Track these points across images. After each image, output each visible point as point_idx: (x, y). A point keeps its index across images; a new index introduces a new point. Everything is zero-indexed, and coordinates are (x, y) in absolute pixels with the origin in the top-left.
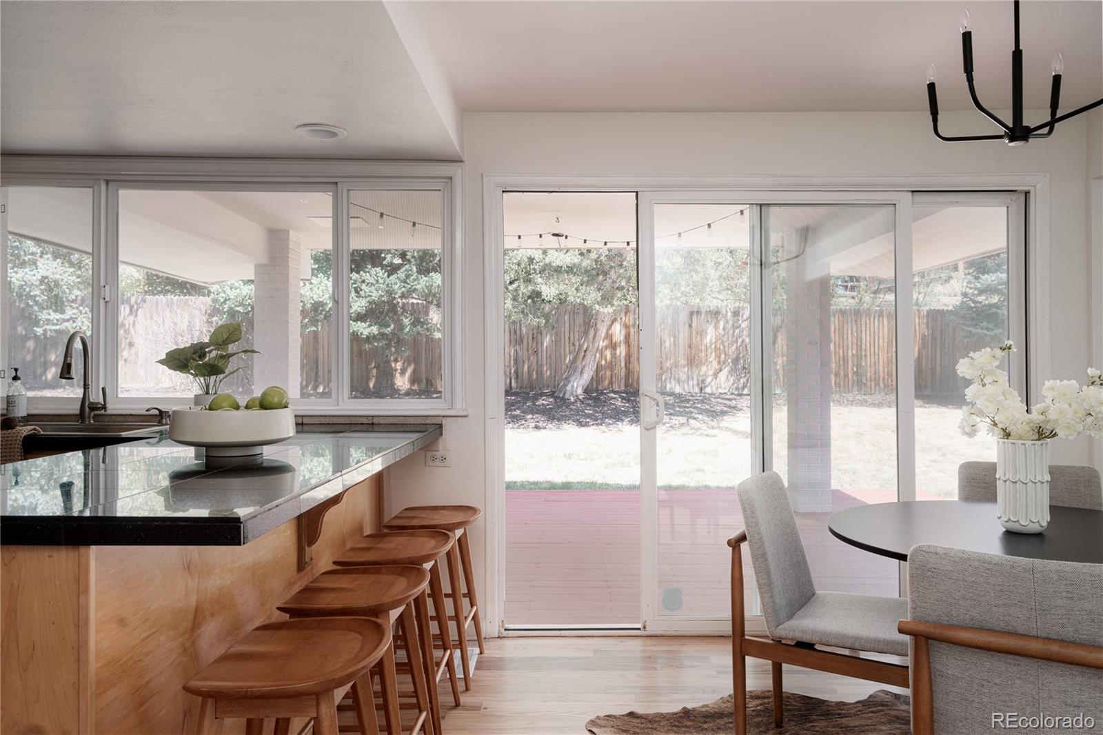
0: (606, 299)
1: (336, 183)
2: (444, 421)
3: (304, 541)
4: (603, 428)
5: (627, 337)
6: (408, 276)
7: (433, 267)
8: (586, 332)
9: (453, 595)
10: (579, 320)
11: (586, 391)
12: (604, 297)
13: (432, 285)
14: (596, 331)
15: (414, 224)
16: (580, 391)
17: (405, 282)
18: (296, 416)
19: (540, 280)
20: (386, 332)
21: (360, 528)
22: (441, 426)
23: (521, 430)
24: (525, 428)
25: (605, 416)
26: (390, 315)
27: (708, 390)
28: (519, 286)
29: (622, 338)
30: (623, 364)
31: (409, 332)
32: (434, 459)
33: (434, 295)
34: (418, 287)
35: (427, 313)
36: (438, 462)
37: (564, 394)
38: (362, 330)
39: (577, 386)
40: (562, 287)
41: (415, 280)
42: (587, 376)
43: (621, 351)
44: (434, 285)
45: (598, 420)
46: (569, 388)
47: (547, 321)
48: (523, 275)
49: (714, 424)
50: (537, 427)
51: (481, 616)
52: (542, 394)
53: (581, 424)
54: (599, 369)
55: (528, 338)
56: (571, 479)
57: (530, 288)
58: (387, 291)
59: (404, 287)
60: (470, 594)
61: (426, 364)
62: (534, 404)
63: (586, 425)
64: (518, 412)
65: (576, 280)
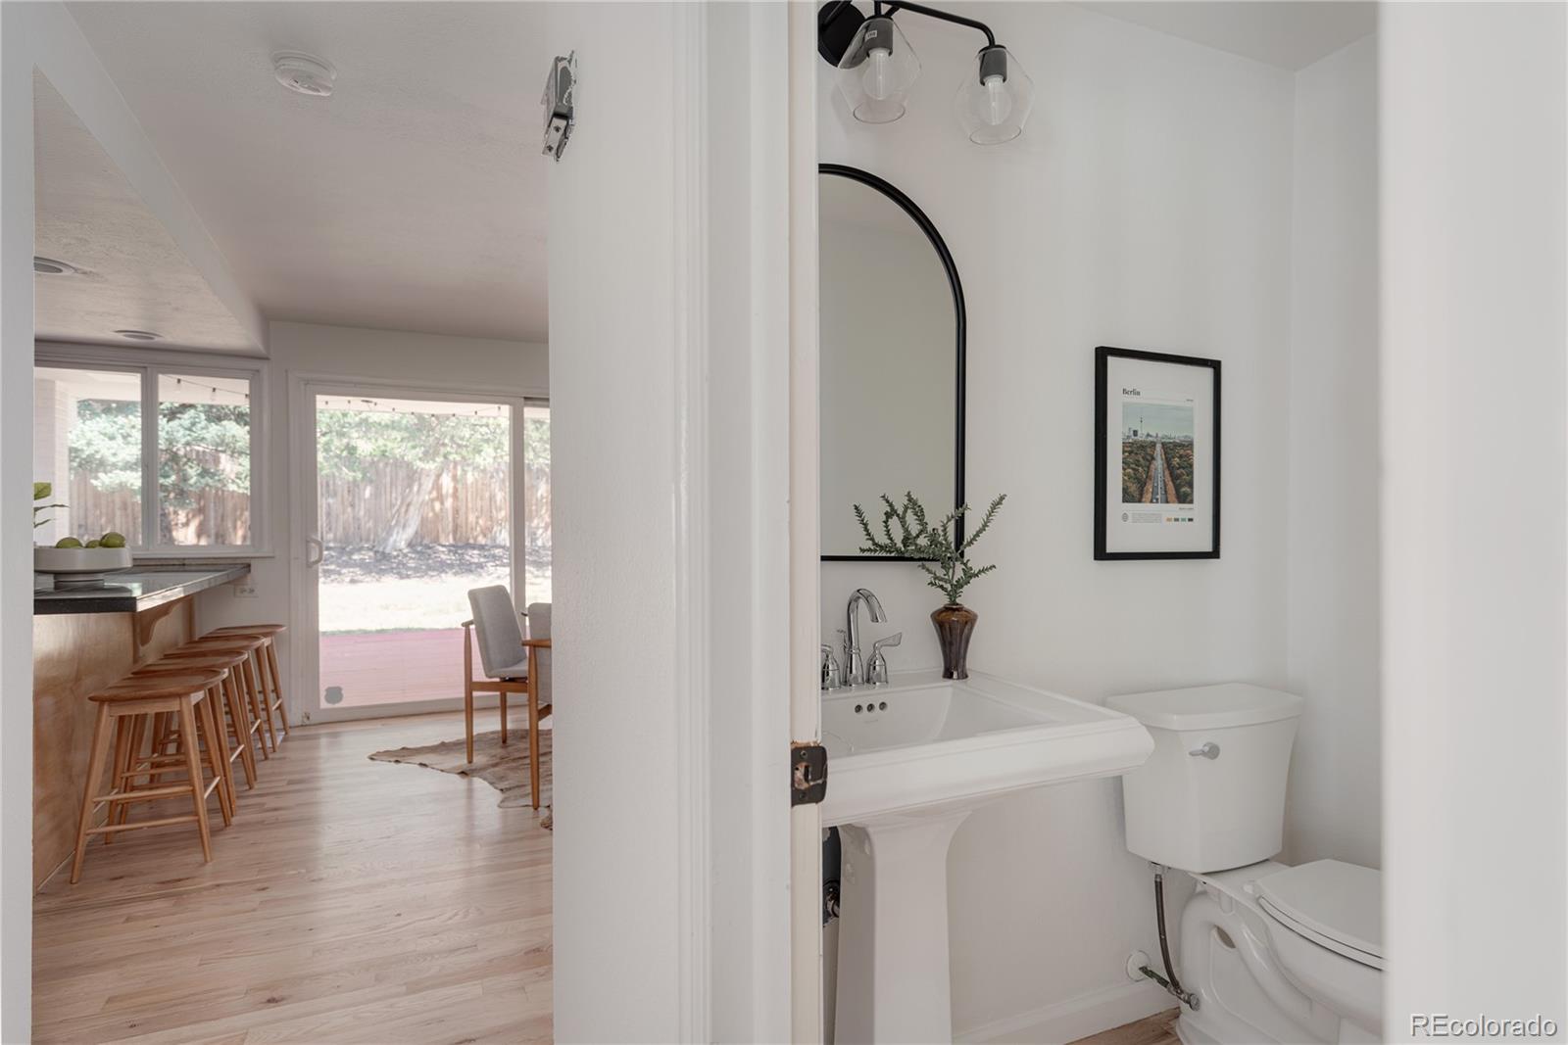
0: (428, 456)
1: (145, 367)
2: (253, 562)
3: (138, 642)
4: (426, 579)
5: (456, 490)
6: (193, 424)
7: (226, 414)
8: (410, 486)
9: (263, 692)
10: (402, 474)
11: (410, 545)
12: (426, 453)
13: (224, 435)
14: (420, 485)
15: (214, 390)
16: (403, 545)
17: (190, 430)
18: (134, 559)
19: (355, 435)
20: (166, 484)
21: (176, 644)
22: (249, 566)
23: (335, 584)
24: (338, 582)
25: (430, 568)
26: (170, 463)
27: (539, 543)
28: (332, 440)
29: (451, 491)
30: (450, 519)
31: (195, 483)
32: (243, 591)
33: (227, 445)
34: (207, 436)
35: (217, 461)
36: (246, 594)
37: (384, 548)
38: (132, 481)
39: (400, 539)
40: (381, 442)
41: (203, 428)
42: (410, 532)
43: (449, 503)
44: (228, 434)
45: (420, 572)
46: (392, 540)
47: (364, 475)
48: (336, 427)
49: (540, 573)
50: (353, 581)
51: (286, 707)
52: (361, 549)
53: (402, 577)
54: (424, 521)
55: (343, 491)
56: (385, 627)
57: (345, 441)
58: (167, 440)
59: (189, 435)
60: (276, 690)
61: (216, 518)
62: (350, 559)
63: (408, 577)
64: (332, 567)
65: (398, 435)
